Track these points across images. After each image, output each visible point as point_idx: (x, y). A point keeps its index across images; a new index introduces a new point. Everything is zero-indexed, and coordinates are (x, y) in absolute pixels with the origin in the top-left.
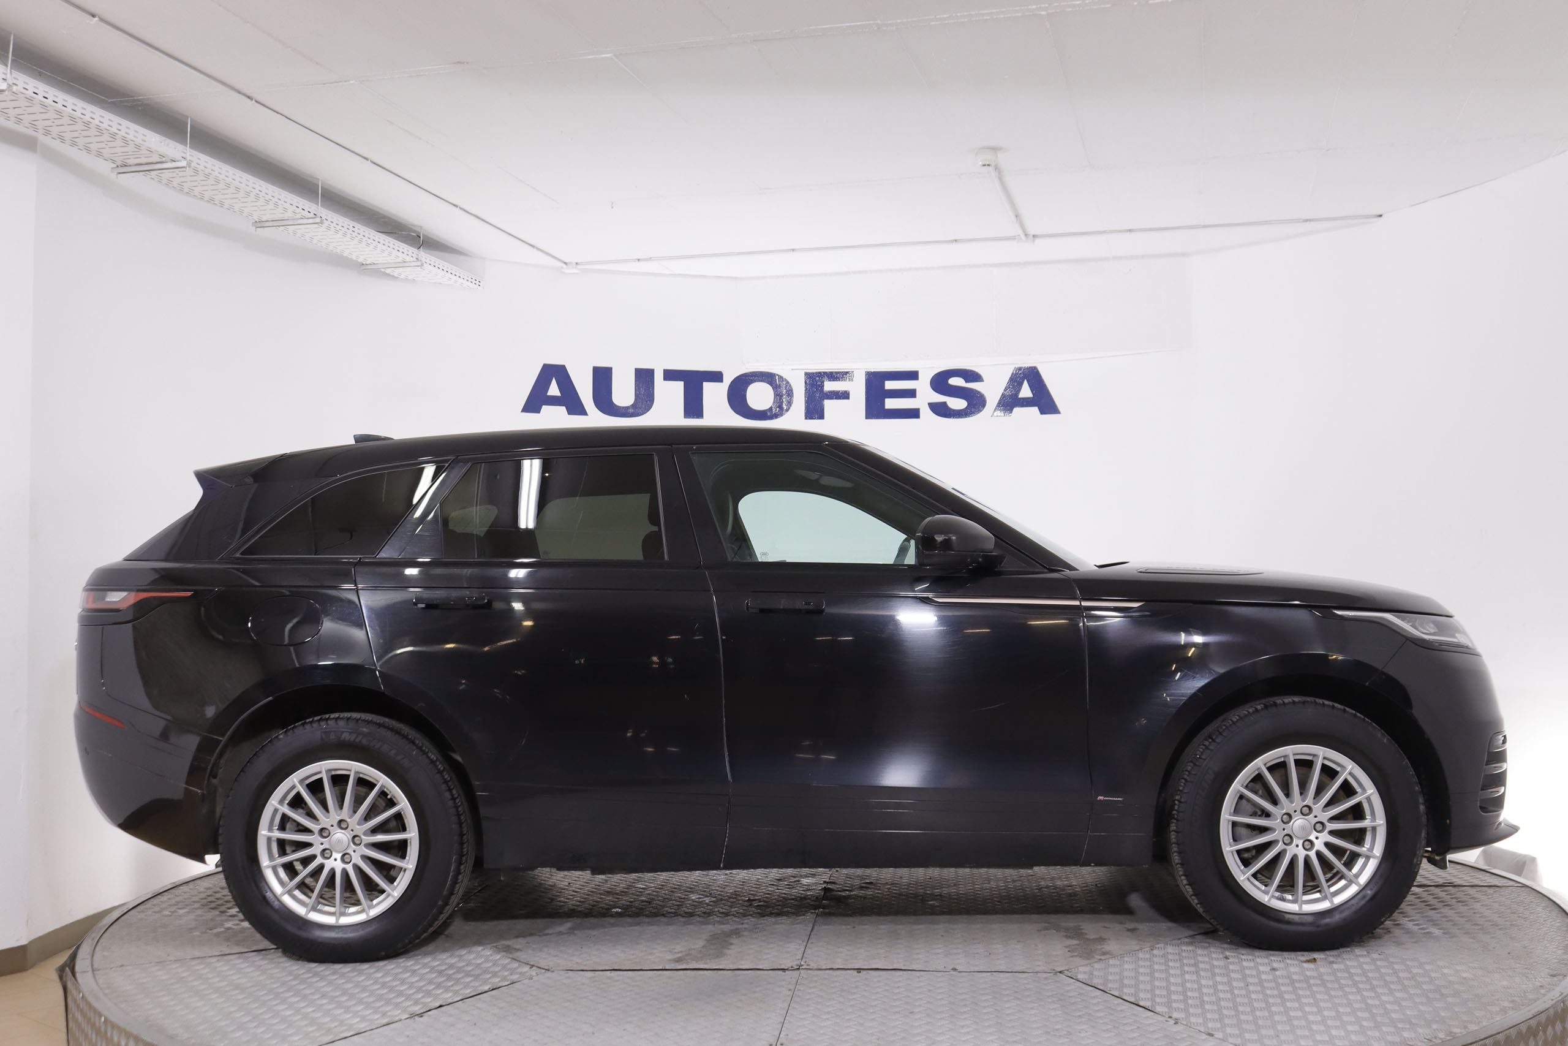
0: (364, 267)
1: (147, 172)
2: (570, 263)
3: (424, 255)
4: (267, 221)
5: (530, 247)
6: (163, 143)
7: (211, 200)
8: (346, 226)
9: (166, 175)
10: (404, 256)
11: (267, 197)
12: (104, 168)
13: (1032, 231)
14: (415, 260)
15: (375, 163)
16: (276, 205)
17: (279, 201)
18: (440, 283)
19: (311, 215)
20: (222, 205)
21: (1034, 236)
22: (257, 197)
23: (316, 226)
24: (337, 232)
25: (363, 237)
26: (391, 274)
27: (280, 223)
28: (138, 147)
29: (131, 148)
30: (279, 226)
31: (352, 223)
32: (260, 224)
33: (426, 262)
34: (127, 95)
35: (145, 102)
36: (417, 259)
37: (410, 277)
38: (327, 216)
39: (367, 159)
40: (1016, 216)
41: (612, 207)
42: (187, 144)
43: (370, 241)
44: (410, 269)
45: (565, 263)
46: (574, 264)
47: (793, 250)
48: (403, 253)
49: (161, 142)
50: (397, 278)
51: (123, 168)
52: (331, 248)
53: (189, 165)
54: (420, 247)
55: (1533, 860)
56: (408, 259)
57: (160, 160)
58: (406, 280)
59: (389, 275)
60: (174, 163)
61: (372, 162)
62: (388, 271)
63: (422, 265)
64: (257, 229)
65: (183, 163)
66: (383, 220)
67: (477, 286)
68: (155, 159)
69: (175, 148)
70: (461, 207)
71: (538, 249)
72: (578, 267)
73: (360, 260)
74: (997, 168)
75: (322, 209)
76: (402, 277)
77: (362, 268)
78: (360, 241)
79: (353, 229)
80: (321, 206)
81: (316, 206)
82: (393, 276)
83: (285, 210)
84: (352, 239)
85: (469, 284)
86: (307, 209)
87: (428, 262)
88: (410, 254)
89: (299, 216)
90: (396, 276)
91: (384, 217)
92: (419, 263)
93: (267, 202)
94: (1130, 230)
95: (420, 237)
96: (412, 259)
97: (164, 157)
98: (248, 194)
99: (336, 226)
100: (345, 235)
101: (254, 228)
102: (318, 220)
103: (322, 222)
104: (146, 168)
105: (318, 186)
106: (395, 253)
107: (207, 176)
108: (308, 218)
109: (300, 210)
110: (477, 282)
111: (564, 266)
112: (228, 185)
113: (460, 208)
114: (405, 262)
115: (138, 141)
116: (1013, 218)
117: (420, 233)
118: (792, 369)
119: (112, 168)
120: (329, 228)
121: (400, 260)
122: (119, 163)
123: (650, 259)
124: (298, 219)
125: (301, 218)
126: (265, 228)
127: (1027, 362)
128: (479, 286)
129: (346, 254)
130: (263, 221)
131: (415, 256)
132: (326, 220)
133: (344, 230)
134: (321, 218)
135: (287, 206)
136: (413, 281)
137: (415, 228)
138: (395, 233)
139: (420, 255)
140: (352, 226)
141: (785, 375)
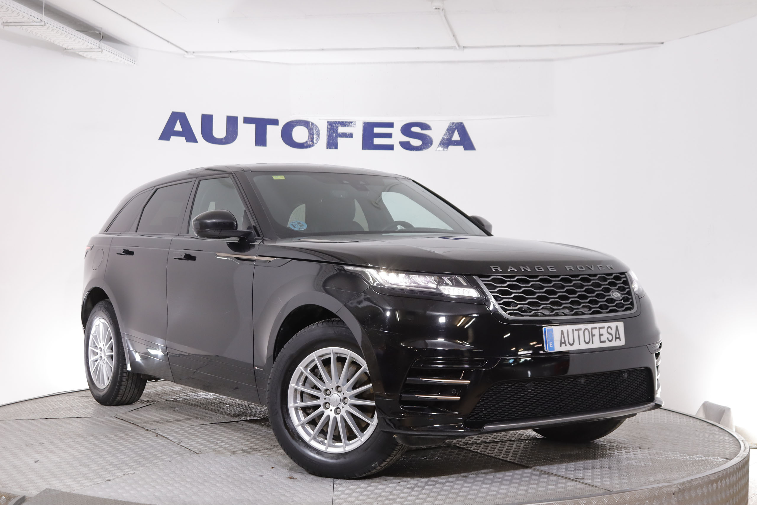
0: (66, 51)
2: (190, 52)
3: (103, 45)
4: (11, 22)
5: (167, 42)
8: (59, 27)
10: (92, 45)
11: (14, 9)
13: (462, 44)
14: (98, 48)
16: (18, 14)
18: (111, 62)
19: (39, 20)
21: (463, 47)
22: (7, 9)
23: (41, 26)
24: (53, 30)
25: (68, 34)
26: (82, 55)
27: (19, 24)
31: (62, 25)
33: (104, 49)
36: (99, 47)
37: (93, 58)
38: (48, 21)
40: (453, 35)
43: (72, 36)
44: (94, 53)
45: (186, 52)
46: (192, 52)
47: (323, 50)
48: (88, 42)
52: (47, 39)
54: (101, 40)
55: (729, 409)
56: (94, 47)
58: (91, 59)
59: (81, 56)
62: (80, 53)
63: (102, 51)
64: (5, 27)
66: (80, 23)
67: (133, 64)
71: (171, 43)
72: (194, 54)
73: (65, 46)
74: (443, 10)
75: (45, 17)
76: (88, 57)
77: (65, 51)
78: (66, 36)
79: (63, 29)
80: (45, 15)
81: (41, 15)
82: (83, 57)
83: (24, 17)
84: (62, 34)
85: (129, 62)
86: (36, 17)
88: (95, 44)
89: (31, 20)
90: (85, 56)
92: (100, 50)
93: (13, 12)
94: (519, 46)
95: (101, 34)
96: (96, 47)
99: (53, 27)
101: (3, 26)
102: (43, 23)
103: (45, 25)
105: (43, 3)
108: (37, 22)
109: (32, 17)
110: (133, 62)
111: (186, 53)
113: (127, 19)
114: (91, 49)
116: (452, 37)
117: (101, 32)
118: (320, 119)
120: (48, 28)
121: (89, 47)
123: (237, 51)
124: (31, 22)
125: (32, 22)
126: (10, 27)
127: (457, 119)
128: (135, 63)
129: (56, 43)
130: (8, 23)
131: (98, 45)
132: (47, 23)
133: (58, 29)
134: (44, 22)
135: (25, 15)
136: (95, 60)
137: (98, 29)
138: (87, 31)
139: (101, 45)
140: (62, 27)
141: (315, 123)
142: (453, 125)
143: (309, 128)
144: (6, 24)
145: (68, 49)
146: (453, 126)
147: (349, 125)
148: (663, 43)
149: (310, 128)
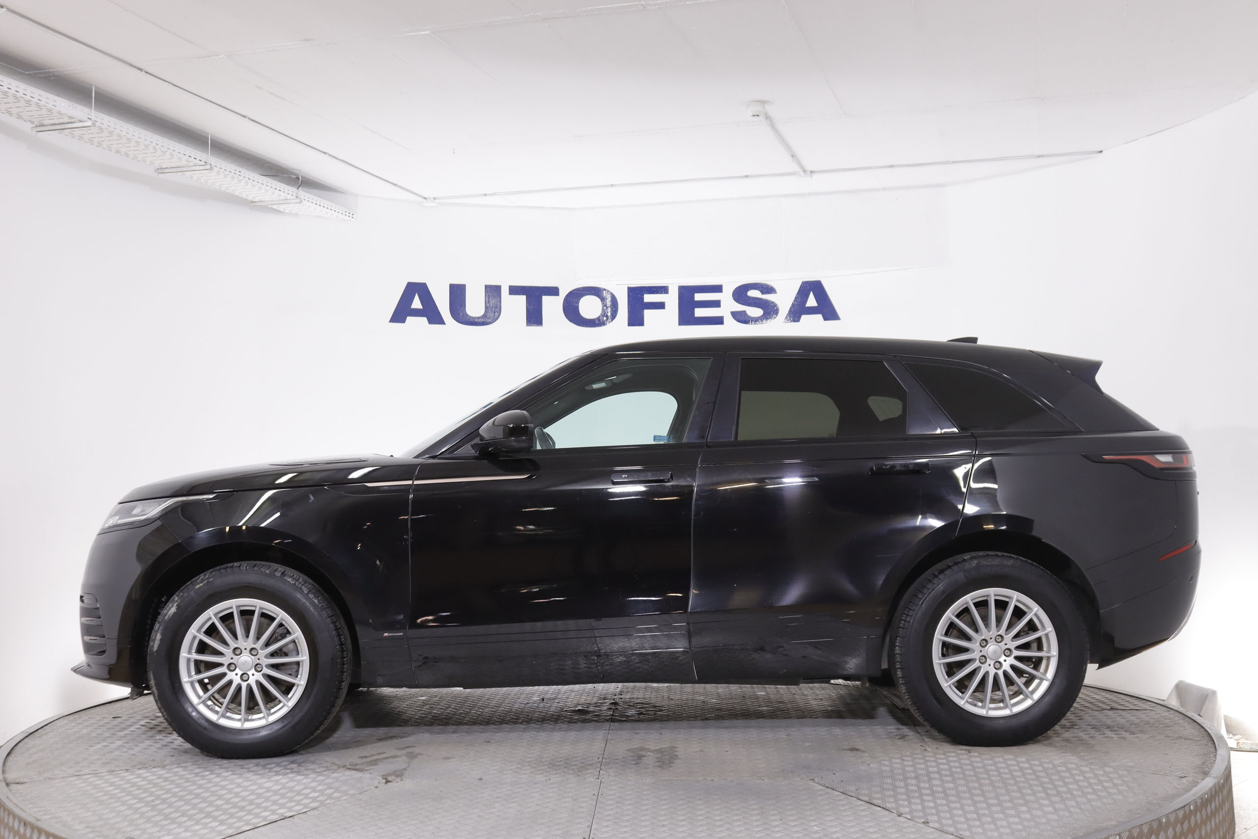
0: (252, 204)
1: (61, 131)
2: (429, 198)
3: (303, 193)
4: (167, 168)
6: (71, 108)
7: (118, 152)
8: (233, 171)
9: (77, 132)
10: (285, 195)
11: (164, 149)
12: (27, 127)
13: (808, 168)
14: (295, 198)
15: (252, 120)
16: (171, 155)
17: (173, 152)
19: (203, 163)
20: (127, 155)
21: (811, 172)
23: (207, 171)
24: (226, 176)
25: (248, 180)
26: (278, 209)
27: (177, 169)
28: (50, 110)
29: (44, 112)
30: (178, 172)
31: (238, 169)
32: (161, 170)
33: (304, 199)
34: (40, 69)
35: (56, 74)
36: (296, 197)
37: (294, 212)
38: (217, 163)
39: (245, 117)
40: (792, 156)
41: (454, 153)
42: (92, 107)
43: (254, 183)
44: (292, 205)
45: (425, 198)
46: (433, 199)
47: (612, 185)
48: (284, 192)
49: (69, 106)
50: (283, 212)
51: (41, 127)
52: (223, 189)
53: (94, 125)
54: (299, 187)
56: (289, 197)
57: (70, 121)
58: (290, 214)
59: (275, 210)
60: (81, 123)
61: (249, 118)
62: (275, 207)
63: (301, 202)
64: (160, 175)
65: (89, 123)
66: (267, 165)
67: (351, 218)
68: (66, 120)
69: (82, 111)
70: (330, 153)
71: (399, 187)
72: (436, 201)
73: (250, 198)
74: (767, 117)
75: (212, 157)
76: (287, 211)
78: (247, 183)
79: (240, 173)
80: (211, 155)
81: (206, 155)
82: (279, 211)
83: (180, 159)
84: (240, 181)
85: (344, 216)
86: (198, 158)
87: (306, 199)
88: (291, 193)
89: (192, 164)
90: (282, 210)
91: (269, 163)
92: (298, 200)
93: (164, 153)
94: (891, 166)
95: (299, 179)
96: (292, 197)
97: (73, 118)
98: (147, 146)
99: (224, 171)
100: (233, 178)
101: (157, 174)
102: (208, 167)
103: (211, 168)
104: (61, 127)
105: (208, 138)
106: (277, 192)
107: (111, 133)
108: (200, 166)
109: (192, 159)
110: (351, 215)
111: (423, 200)
112: (129, 140)
113: (329, 155)
114: (286, 199)
115: (50, 106)
116: (791, 158)
117: (299, 175)
118: (617, 285)
119: (32, 128)
120: (218, 173)
121: (282, 198)
122: (37, 123)
123: (495, 194)
124: (192, 166)
125: (195, 166)
126: (166, 174)
127: (812, 277)
128: (353, 217)
129: (237, 194)
130: (163, 168)
131: (295, 195)
132: (216, 166)
133: (232, 174)
134: (211, 164)
135: (181, 156)
136: (296, 215)
137: (295, 171)
138: (278, 176)
139: (299, 194)
140: (238, 171)
144: (160, 171)
145: (255, 202)
148: (1101, 152)
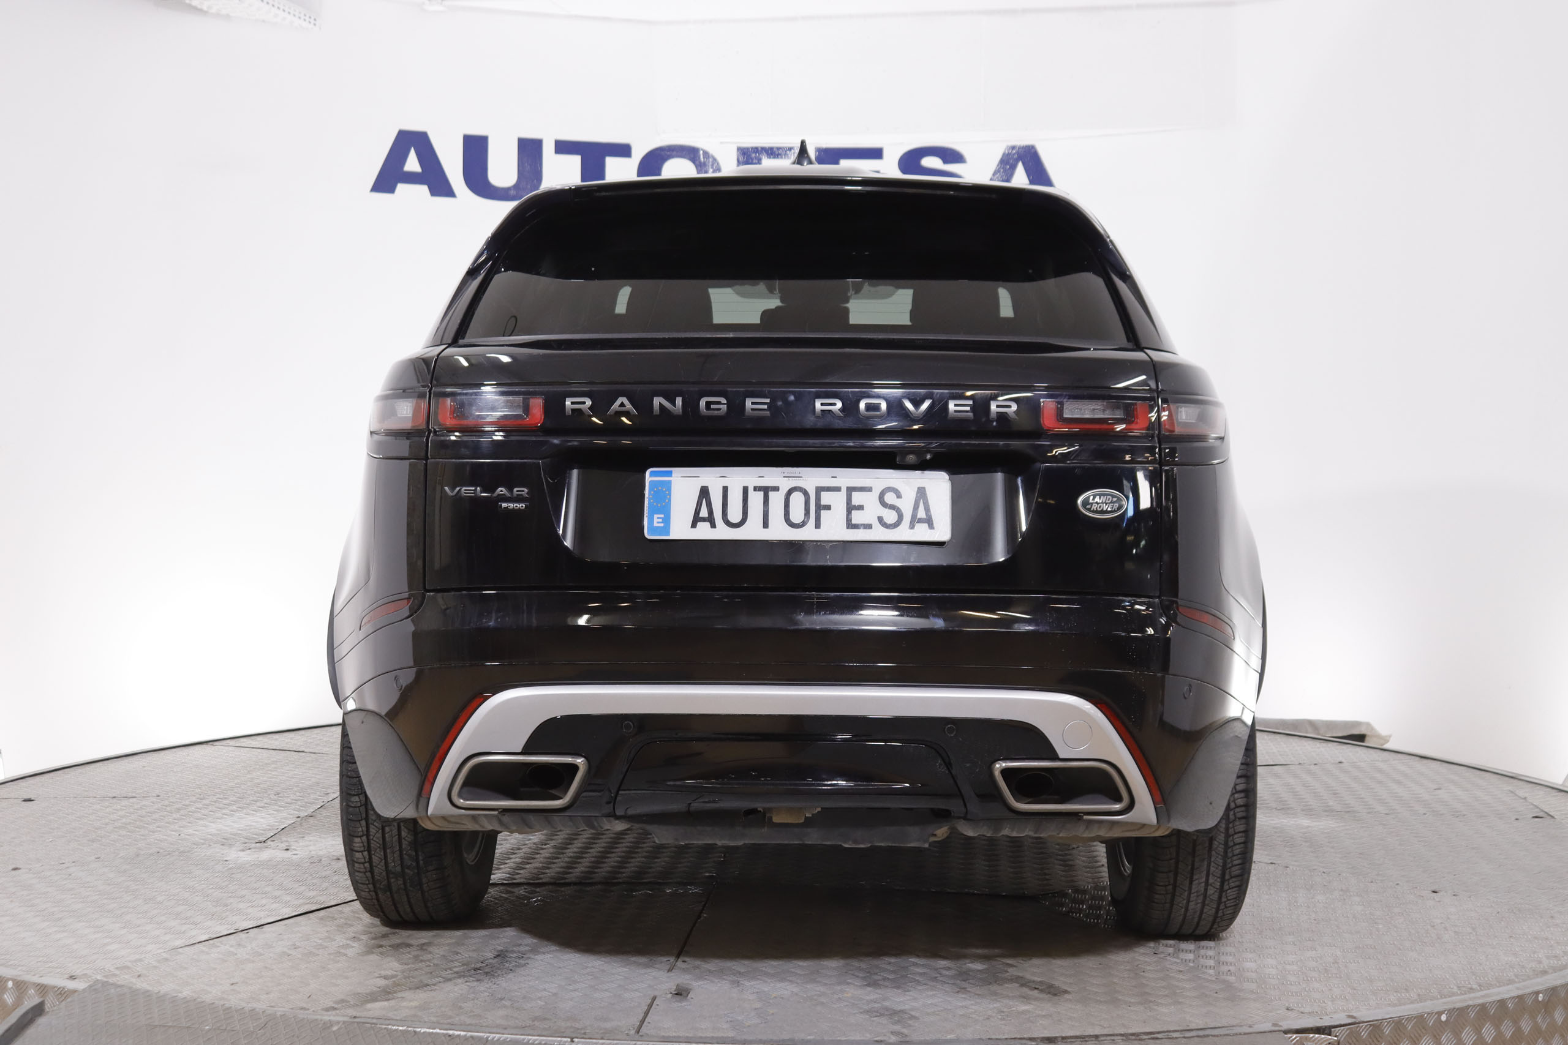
18: (263, 21)
26: (199, 7)
37: (224, 14)
59: (197, 11)
67: (311, 26)
72: (444, 3)
76: (213, 11)
90: (205, 8)
110: (312, 21)
111: (426, 2)
118: (721, 143)
127: (1022, 140)
128: (315, 24)
141: (711, 151)
142: (1014, 151)
143: (697, 162)
146: (1014, 154)
147: (785, 154)
149: (700, 162)
